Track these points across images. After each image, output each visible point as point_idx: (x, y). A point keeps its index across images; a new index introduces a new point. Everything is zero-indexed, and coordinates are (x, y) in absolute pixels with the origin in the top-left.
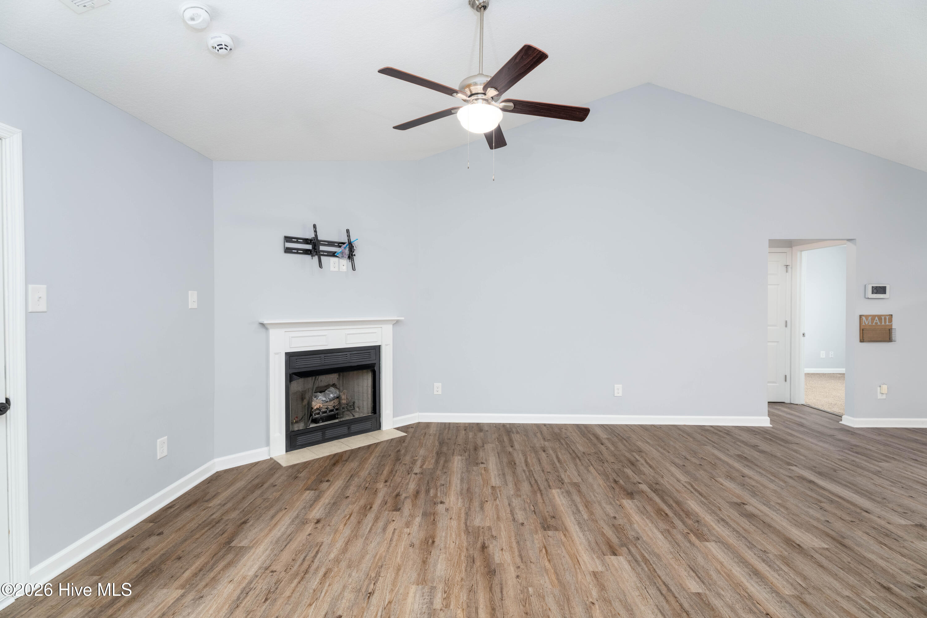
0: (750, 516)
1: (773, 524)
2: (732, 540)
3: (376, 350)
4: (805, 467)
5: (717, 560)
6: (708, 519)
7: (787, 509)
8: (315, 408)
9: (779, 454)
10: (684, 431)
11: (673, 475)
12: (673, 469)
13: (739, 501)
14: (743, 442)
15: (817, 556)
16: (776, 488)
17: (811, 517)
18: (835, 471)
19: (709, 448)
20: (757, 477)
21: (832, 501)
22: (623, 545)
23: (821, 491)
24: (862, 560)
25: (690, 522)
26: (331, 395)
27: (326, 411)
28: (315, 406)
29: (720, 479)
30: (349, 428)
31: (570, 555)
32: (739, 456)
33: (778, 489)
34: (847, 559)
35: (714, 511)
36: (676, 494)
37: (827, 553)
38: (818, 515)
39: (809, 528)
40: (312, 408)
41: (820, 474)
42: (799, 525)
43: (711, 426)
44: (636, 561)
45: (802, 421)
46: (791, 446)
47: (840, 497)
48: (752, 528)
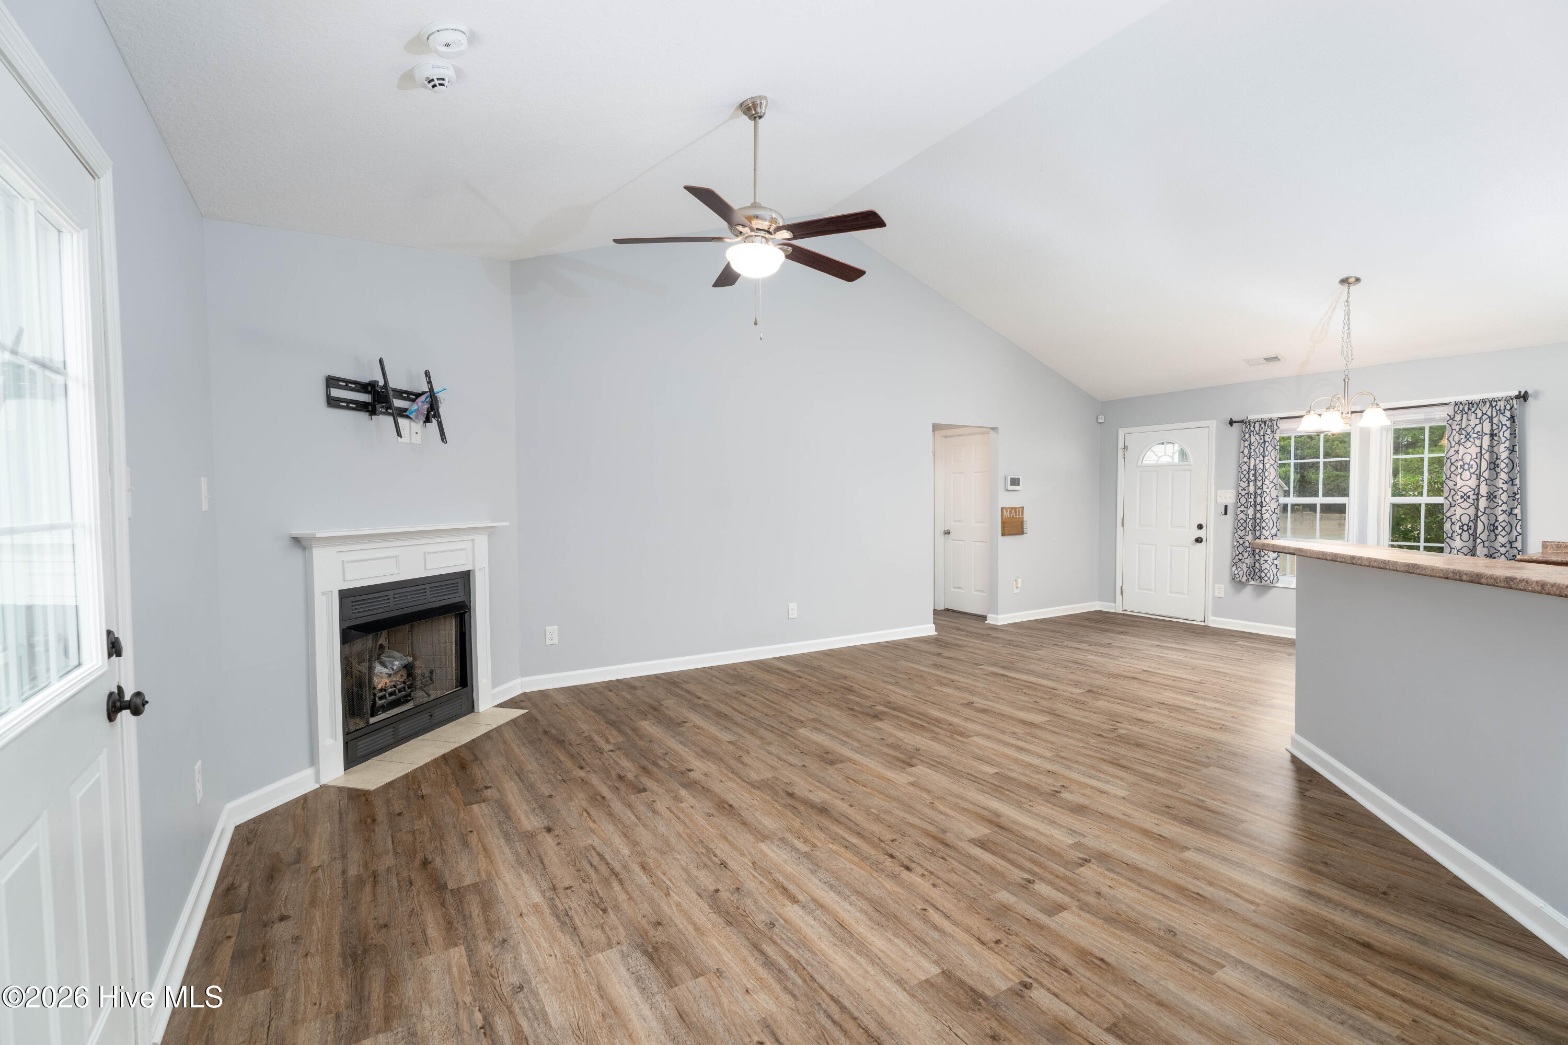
0: (984, 711)
1: (1004, 713)
2: (986, 731)
3: (464, 579)
4: (989, 664)
5: (989, 748)
6: (956, 720)
7: (1004, 699)
8: (380, 687)
9: (963, 658)
10: (866, 651)
11: (895, 693)
12: (890, 687)
13: (967, 702)
14: (926, 652)
15: (1047, 727)
16: (983, 685)
17: (1024, 701)
18: (1012, 663)
19: (903, 662)
20: (962, 680)
21: (1028, 687)
22: (912, 757)
23: (1015, 681)
24: (1075, 722)
25: (945, 727)
26: (396, 663)
27: (395, 691)
28: (379, 683)
29: (935, 688)
30: (431, 716)
31: (877, 777)
32: (933, 664)
33: (986, 686)
34: (1066, 724)
35: (956, 714)
36: (914, 708)
37: (1052, 723)
38: (1027, 699)
39: (1029, 710)
40: (375, 688)
41: (1004, 668)
42: (1022, 709)
43: (887, 642)
44: (933, 765)
45: (958, 625)
46: (965, 649)
47: (1030, 683)
48: (993, 720)
